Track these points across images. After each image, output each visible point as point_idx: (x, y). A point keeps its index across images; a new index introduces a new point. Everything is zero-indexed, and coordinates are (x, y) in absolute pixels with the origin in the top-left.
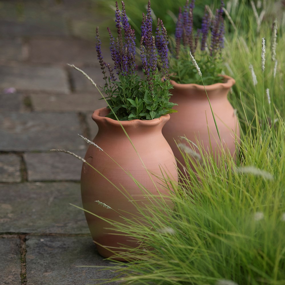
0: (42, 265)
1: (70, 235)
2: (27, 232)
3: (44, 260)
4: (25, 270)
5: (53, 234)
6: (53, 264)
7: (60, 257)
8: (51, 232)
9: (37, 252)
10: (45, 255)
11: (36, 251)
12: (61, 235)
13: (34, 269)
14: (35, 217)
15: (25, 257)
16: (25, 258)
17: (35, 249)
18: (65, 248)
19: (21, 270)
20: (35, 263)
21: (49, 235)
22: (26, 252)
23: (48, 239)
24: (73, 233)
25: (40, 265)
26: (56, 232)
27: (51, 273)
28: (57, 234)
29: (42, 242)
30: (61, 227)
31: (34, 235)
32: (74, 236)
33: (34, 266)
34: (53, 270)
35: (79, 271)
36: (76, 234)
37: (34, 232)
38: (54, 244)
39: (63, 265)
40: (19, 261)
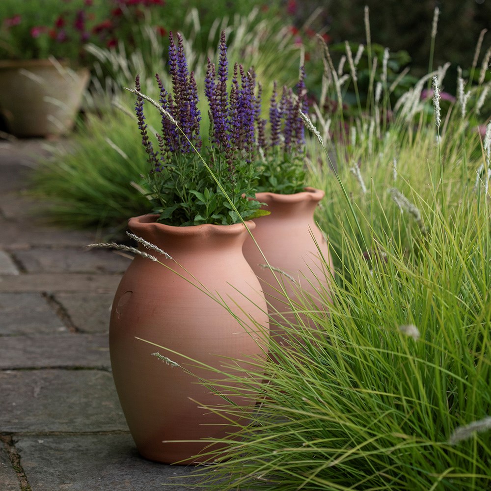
0: (52, 474)
1: (84, 434)
2: (13, 431)
3: (54, 468)
4: (26, 481)
5: (56, 433)
6: (70, 472)
7: (78, 463)
8: (51, 430)
9: (38, 457)
10: (52, 461)
11: (36, 456)
12: (69, 434)
13: (41, 480)
14: (19, 412)
15: (19, 465)
16: (21, 467)
17: (33, 453)
18: (82, 451)
19: (19, 483)
20: (40, 473)
21: (49, 435)
22: (19, 457)
23: (51, 440)
24: (88, 430)
25: (50, 474)
26: (59, 430)
27: (71, 484)
28: (63, 432)
29: (41, 443)
30: (66, 423)
31: (25, 435)
32: (91, 435)
33: (39, 476)
34: (74, 480)
35: (117, 481)
36: (93, 432)
37: (24, 431)
38: (62, 446)
39: (87, 473)
40: (12, 470)
